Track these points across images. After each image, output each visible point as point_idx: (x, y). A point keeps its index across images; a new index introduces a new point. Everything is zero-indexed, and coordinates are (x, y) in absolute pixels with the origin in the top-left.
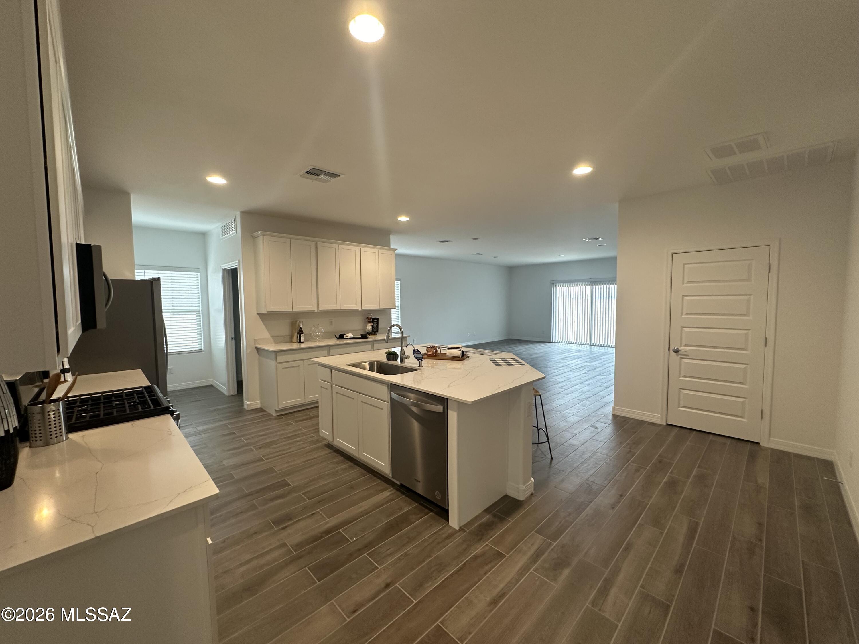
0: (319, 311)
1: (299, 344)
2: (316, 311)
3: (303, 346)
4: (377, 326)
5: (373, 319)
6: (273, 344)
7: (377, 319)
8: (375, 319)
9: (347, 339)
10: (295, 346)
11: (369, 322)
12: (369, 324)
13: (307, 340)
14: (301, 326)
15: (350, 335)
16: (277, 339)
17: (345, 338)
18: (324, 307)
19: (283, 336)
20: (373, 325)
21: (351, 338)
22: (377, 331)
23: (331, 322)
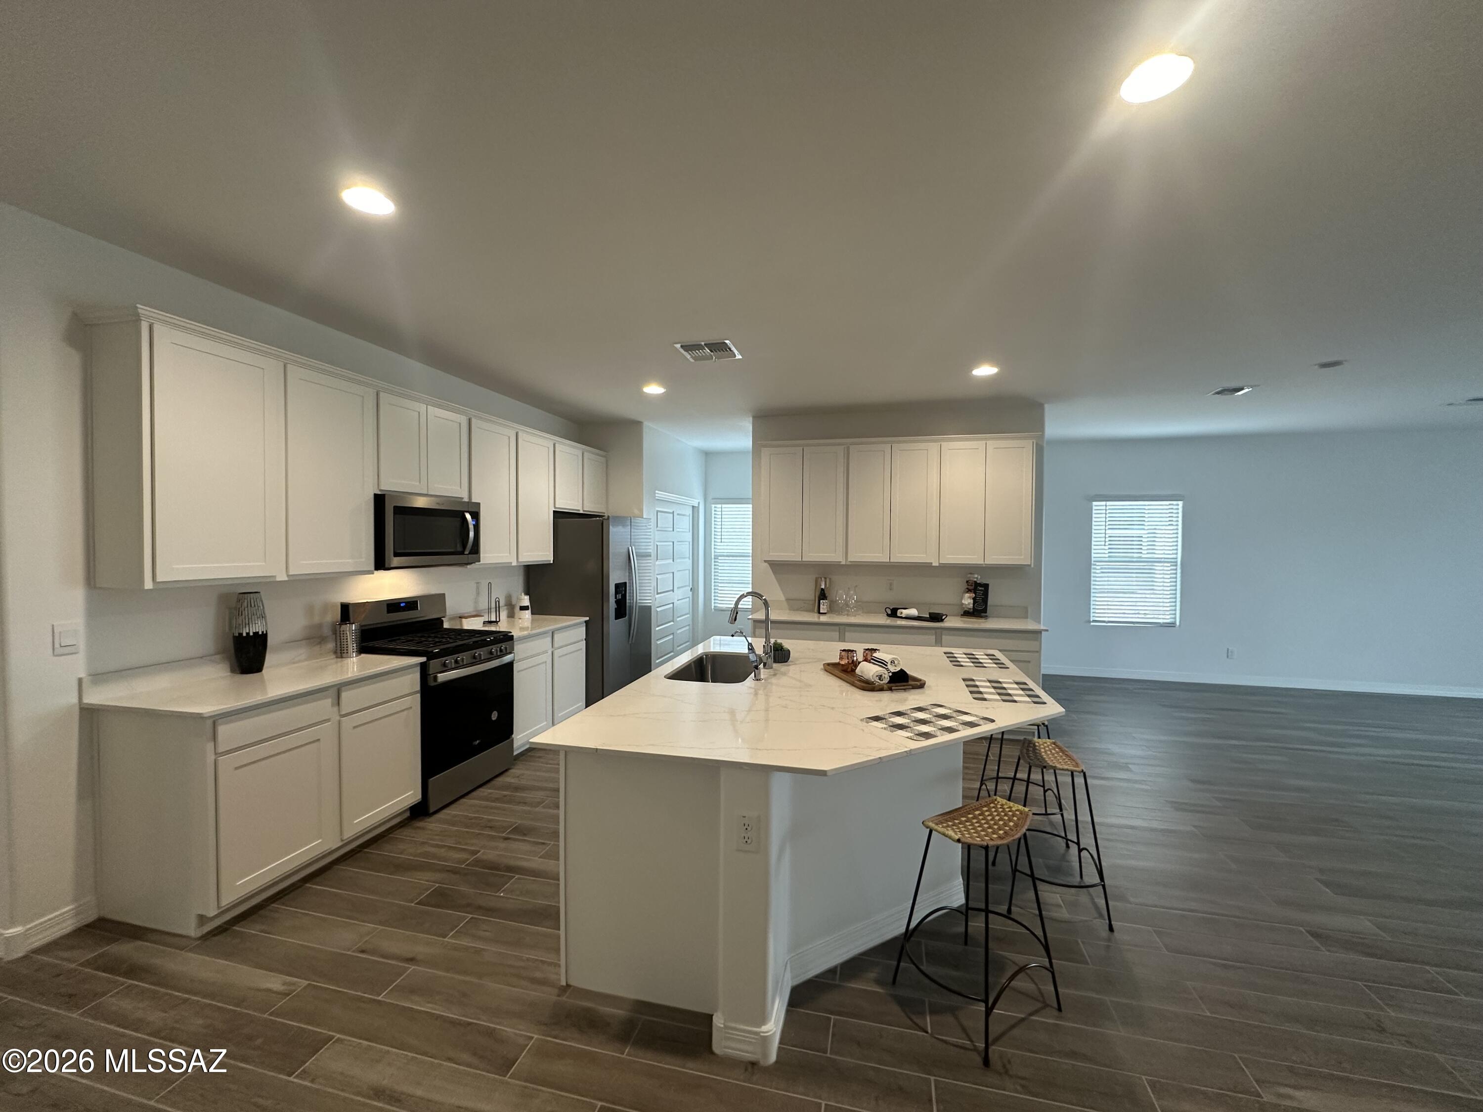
0: (848, 563)
1: (816, 615)
2: (843, 563)
3: (823, 619)
4: (985, 600)
5: (977, 584)
6: (788, 611)
7: (986, 586)
8: (980, 585)
9: (901, 618)
10: (813, 617)
11: (969, 591)
12: (967, 595)
13: (831, 610)
14: (823, 587)
15: (913, 612)
16: (793, 604)
17: (899, 615)
18: (857, 556)
19: (803, 600)
20: (975, 597)
21: (908, 618)
22: (985, 611)
23: (891, 584)
